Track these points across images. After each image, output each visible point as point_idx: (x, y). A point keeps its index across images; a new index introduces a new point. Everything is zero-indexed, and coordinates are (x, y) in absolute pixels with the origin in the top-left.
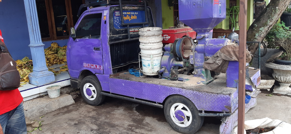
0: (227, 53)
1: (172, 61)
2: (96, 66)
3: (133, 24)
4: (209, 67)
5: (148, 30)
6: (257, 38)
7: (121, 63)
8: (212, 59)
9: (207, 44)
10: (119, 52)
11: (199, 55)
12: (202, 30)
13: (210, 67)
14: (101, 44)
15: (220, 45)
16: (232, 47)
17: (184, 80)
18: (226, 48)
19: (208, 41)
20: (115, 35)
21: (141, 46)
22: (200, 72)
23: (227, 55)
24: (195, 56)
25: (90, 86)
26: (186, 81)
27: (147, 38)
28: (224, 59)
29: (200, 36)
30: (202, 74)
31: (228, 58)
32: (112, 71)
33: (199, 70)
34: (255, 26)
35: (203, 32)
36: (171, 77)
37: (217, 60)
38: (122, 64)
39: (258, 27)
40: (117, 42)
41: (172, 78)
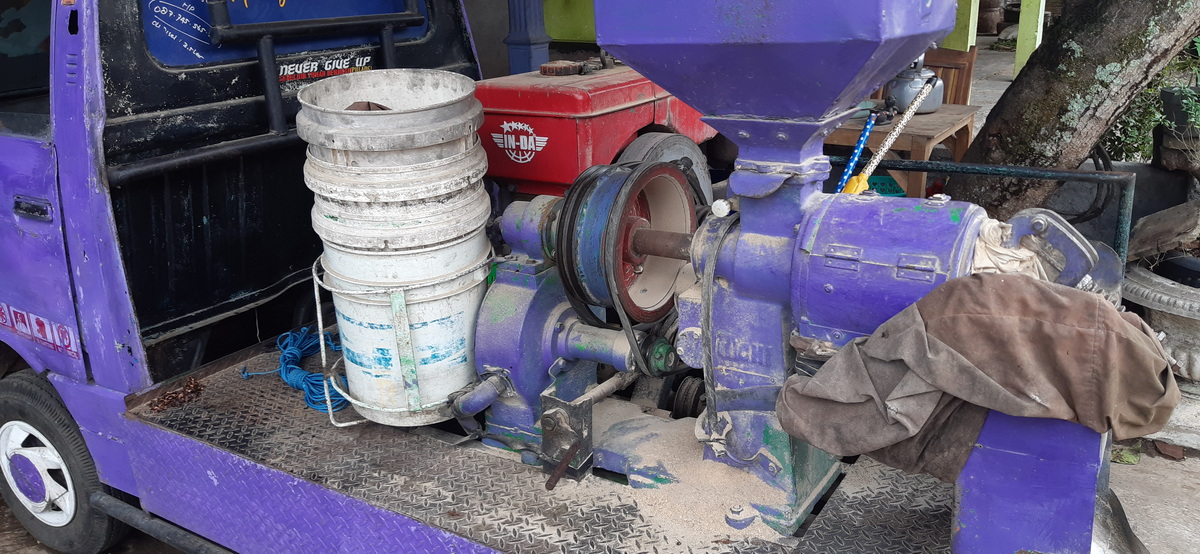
0: (982, 351)
1: (551, 323)
2: (41, 325)
3: (307, 31)
4: (823, 433)
5: (356, 106)
6: (1073, 124)
7: (236, 292)
8: (852, 368)
9: (809, 245)
10: (205, 220)
11: (747, 312)
12: (779, 127)
13: (831, 433)
14: (50, 179)
15: (917, 260)
16: (1024, 304)
17: (633, 477)
18: (977, 302)
19: (818, 212)
20: (162, 114)
21: (321, 221)
22: (750, 436)
23: (980, 365)
24: (718, 317)
25: (31, 442)
26: (646, 486)
27: (355, 163)
28: (953, 390)
29: (760, 170)
30: (763, 451)
31: (992, 391)
32: (144, 369)
33: (745, 417)
34: (1068, 50)
35: (783, 141)
36: (545, 450)
37: (896, 393)
38: (243, 295)
39: (1084, 59)
40: (177, 160)
41: (547, 458)
